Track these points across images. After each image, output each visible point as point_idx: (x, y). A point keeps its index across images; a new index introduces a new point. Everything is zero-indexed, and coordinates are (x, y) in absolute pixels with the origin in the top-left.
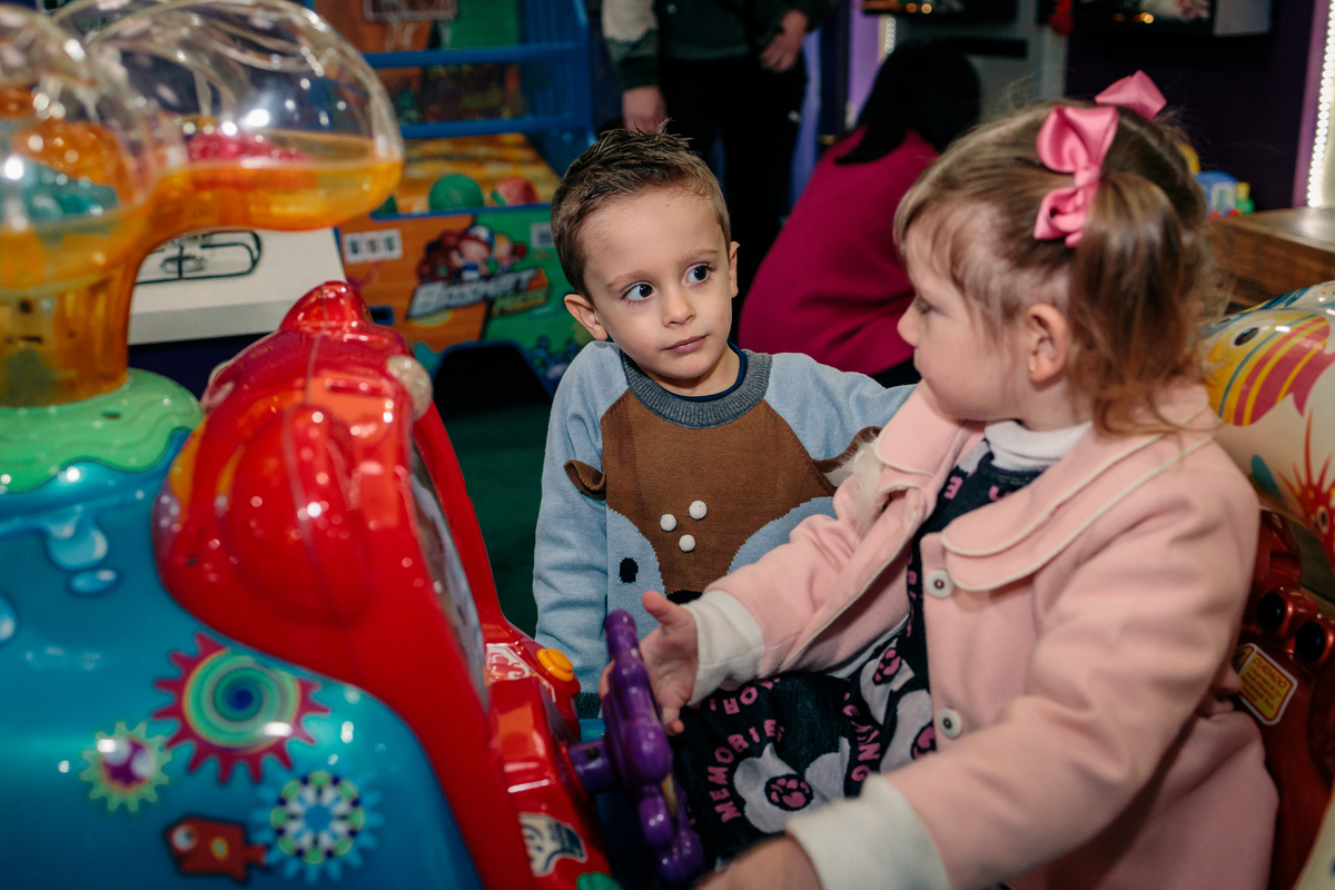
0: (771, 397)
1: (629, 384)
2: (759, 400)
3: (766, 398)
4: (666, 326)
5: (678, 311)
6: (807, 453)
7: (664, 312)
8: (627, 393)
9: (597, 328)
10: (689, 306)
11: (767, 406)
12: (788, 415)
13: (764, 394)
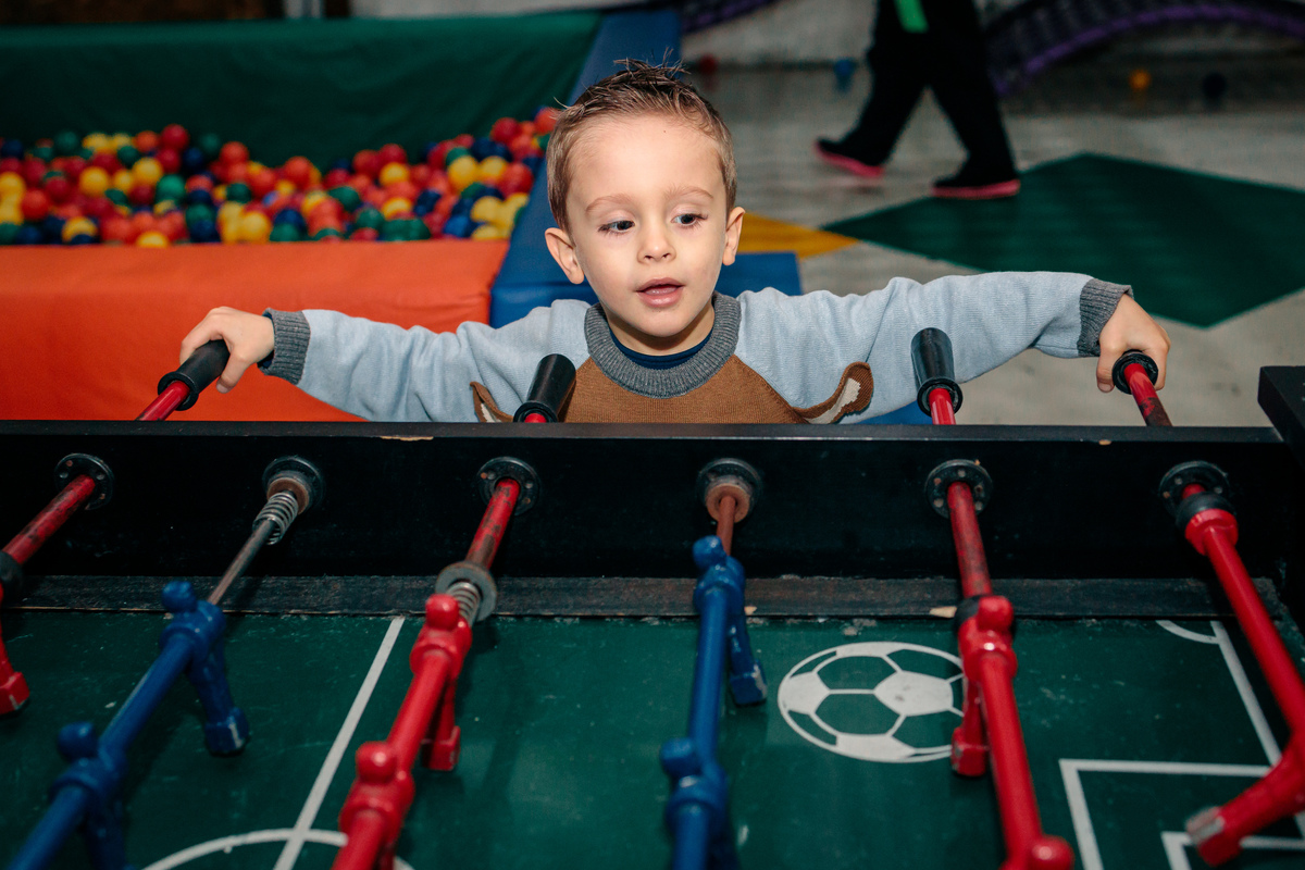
0: (741, 351)
1: (590, 352)
2: (729, 355)
3: (737, 353)
4: (640, 262)
5: (656, 247)
6: (786, 403)
7: (642, 246)
8: (588, 361)
9: (574, 269)
10: (669, 244)
11: (739, 362)
12: (761, 368)
13: (734, 348)
